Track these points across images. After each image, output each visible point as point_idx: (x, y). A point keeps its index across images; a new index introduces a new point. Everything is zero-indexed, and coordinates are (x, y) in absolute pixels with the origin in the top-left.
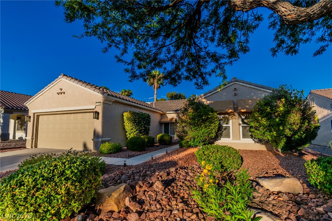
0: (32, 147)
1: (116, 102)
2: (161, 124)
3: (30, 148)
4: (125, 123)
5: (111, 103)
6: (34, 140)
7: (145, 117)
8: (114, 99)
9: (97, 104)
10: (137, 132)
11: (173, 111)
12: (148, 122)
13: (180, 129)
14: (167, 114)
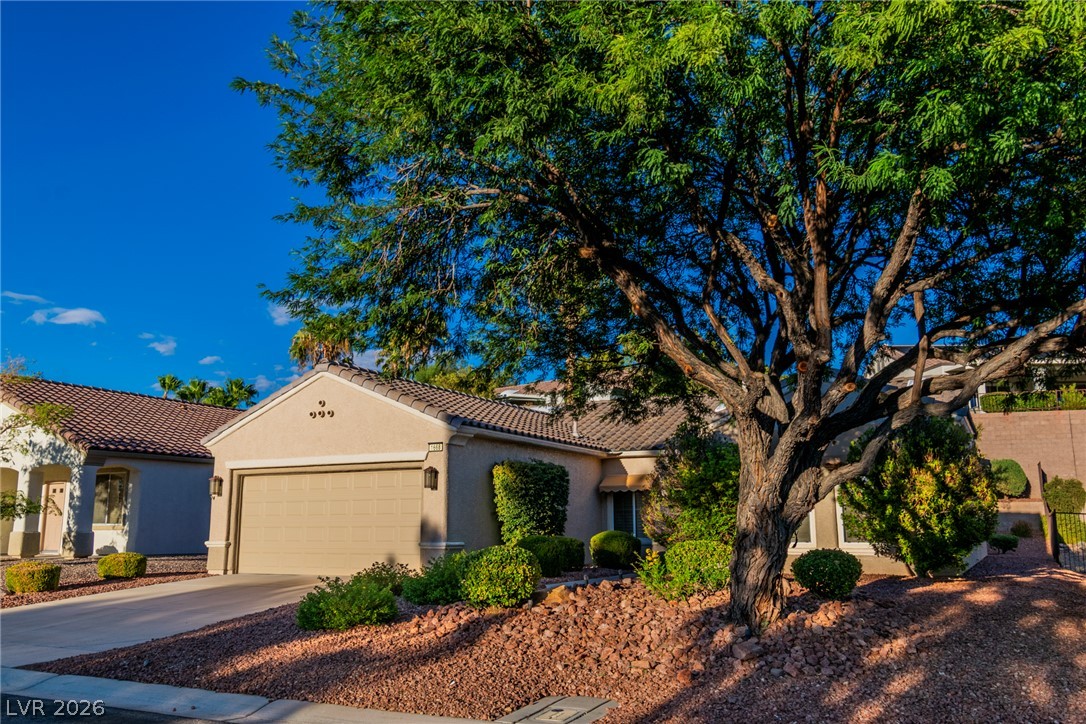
0: (226, 571)
1: (478, 438)
2: (601, 495)
3: (221, 572)
4: (499, 498)
5: (464, 444)
6: (231, 549)
7: (553, 479)
8: (472, 431)
9: (432, 448)
10: (533, 524)
11: (642, 449)
12: (563, 492)
13: (658, 516)
14: (622, 460)
